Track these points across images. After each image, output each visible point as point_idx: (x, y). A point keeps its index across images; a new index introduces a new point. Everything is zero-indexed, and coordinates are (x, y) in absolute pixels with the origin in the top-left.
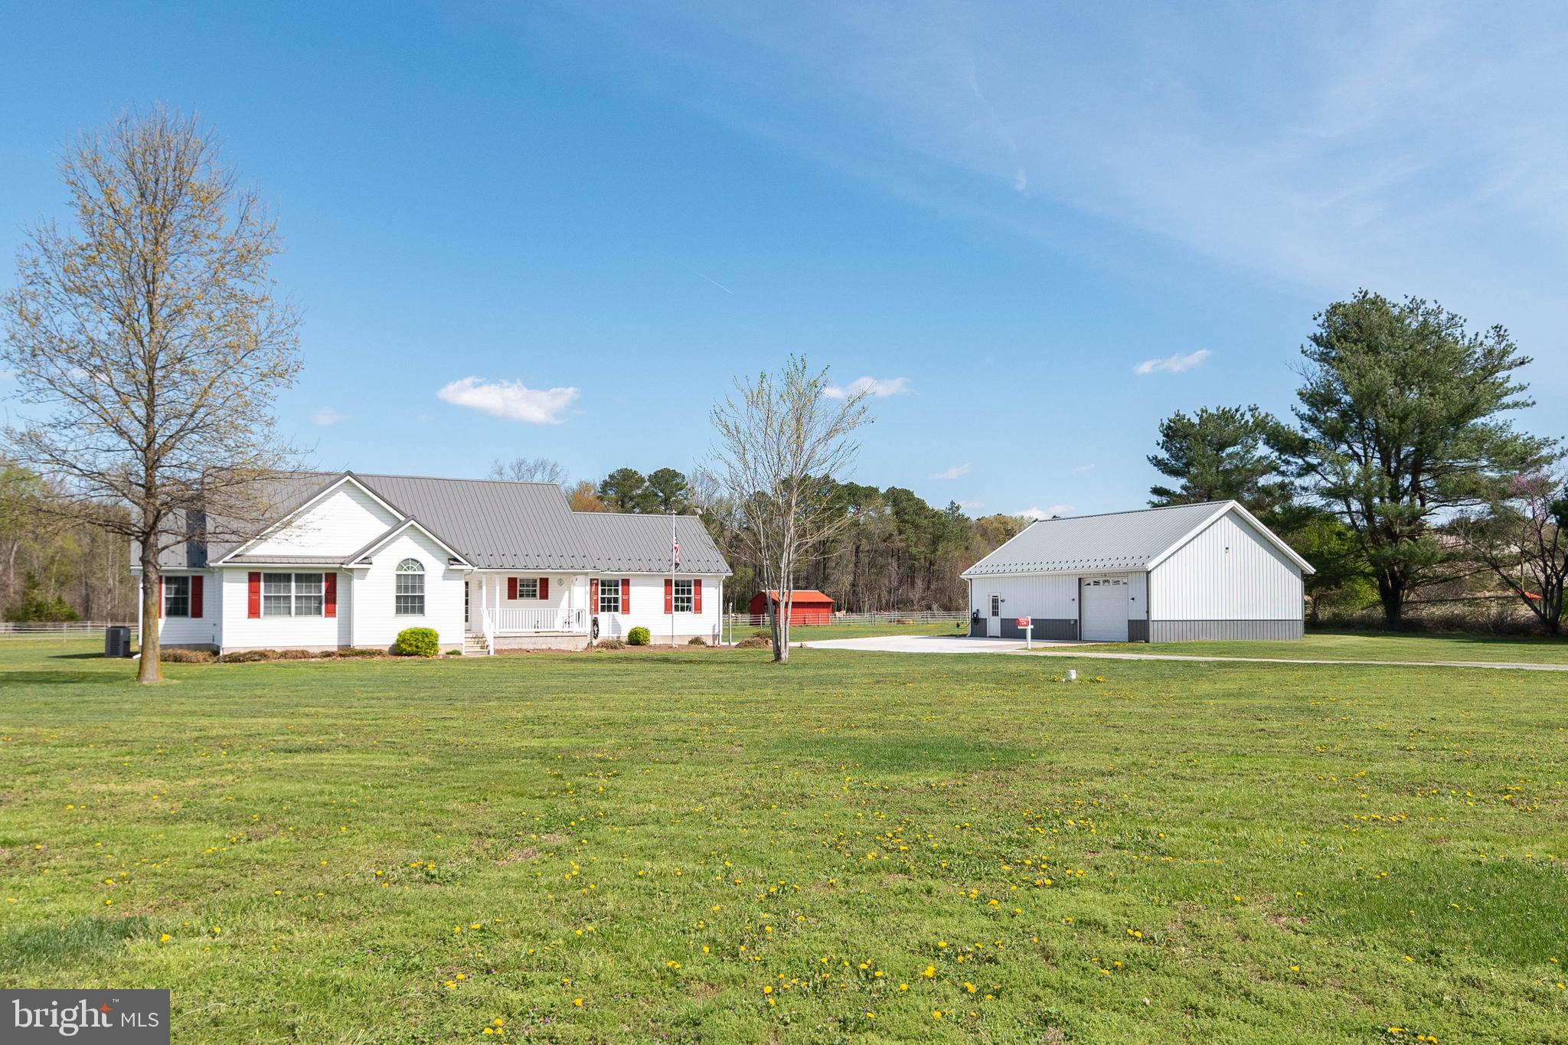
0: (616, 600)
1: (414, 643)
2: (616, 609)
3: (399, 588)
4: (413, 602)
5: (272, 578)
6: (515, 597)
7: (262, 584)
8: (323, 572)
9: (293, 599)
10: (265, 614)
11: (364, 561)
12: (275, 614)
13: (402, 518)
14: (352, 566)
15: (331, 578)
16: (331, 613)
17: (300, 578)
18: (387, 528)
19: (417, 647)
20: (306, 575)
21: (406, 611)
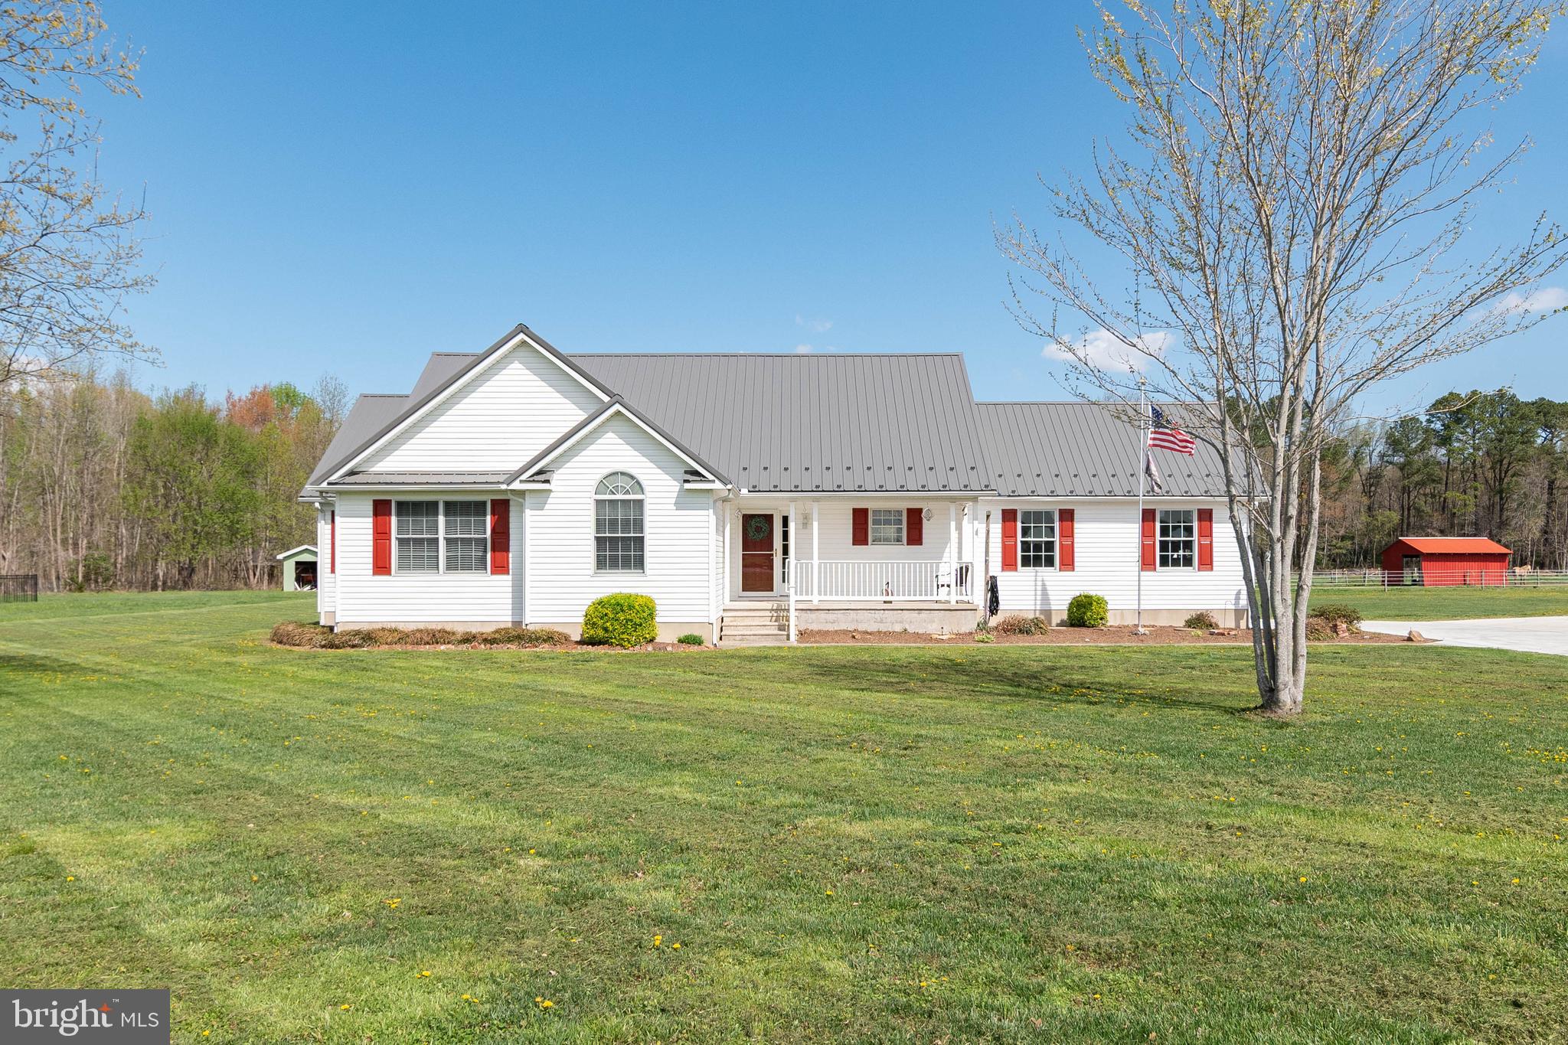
0: (1050, 546)
1: (600, 622)
2: (1050, 562)
3: (600, 525)
4: (626, 548)
5: (406, 508)
6: (865, 542)
7: (394, 519)
8: (488, 498)
9: (442, 544)
10: (400, 568)
11: (536, 478)
12: (415, 568)
13: (606, 399)
14: (516, 485)
15: (502, 508)
16: (500, 568)
17: (451, 508)
18: (582, 416)
19: (606, 630)
20: (462, 503)
21: (614, 563)
